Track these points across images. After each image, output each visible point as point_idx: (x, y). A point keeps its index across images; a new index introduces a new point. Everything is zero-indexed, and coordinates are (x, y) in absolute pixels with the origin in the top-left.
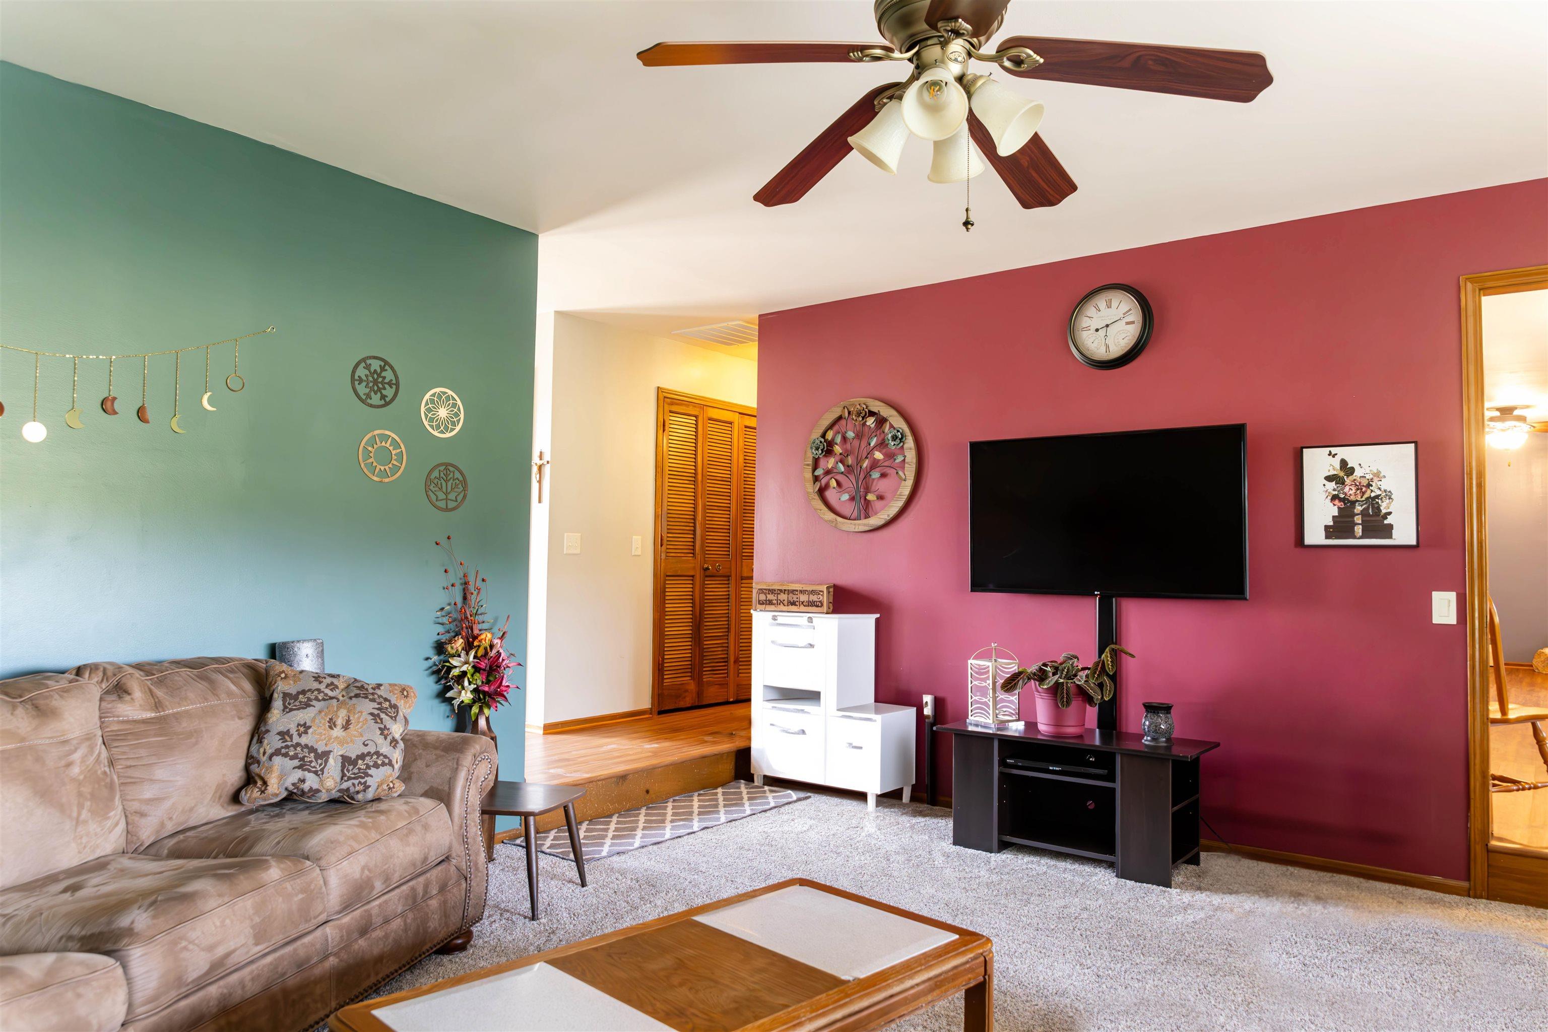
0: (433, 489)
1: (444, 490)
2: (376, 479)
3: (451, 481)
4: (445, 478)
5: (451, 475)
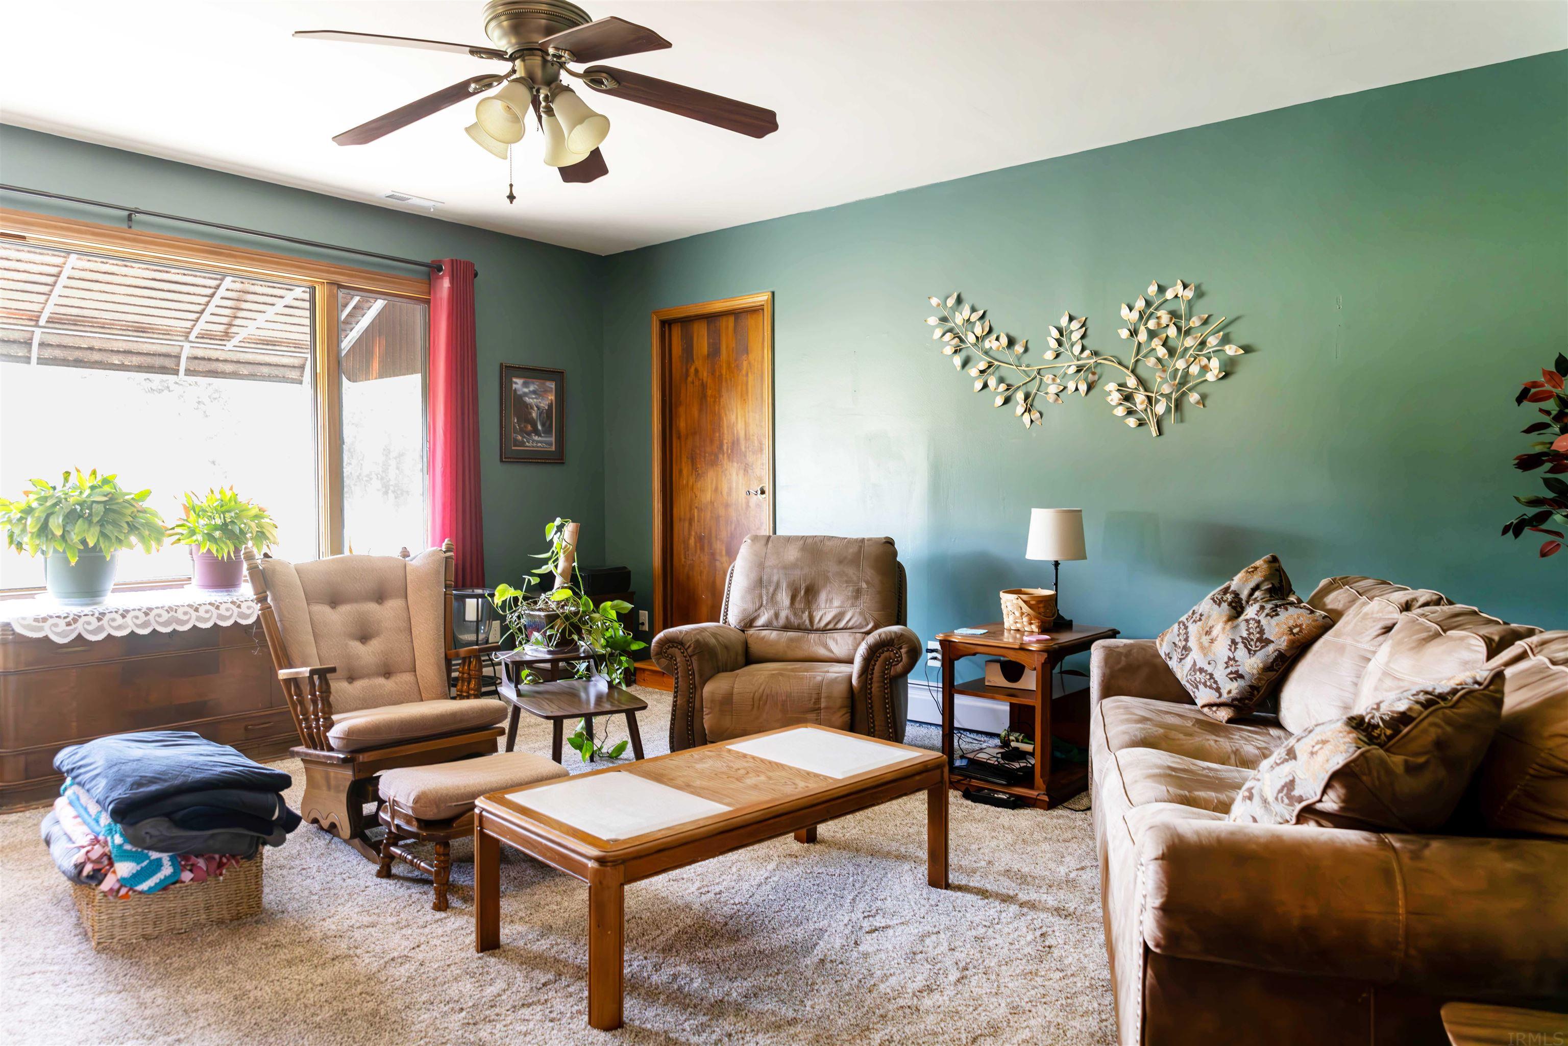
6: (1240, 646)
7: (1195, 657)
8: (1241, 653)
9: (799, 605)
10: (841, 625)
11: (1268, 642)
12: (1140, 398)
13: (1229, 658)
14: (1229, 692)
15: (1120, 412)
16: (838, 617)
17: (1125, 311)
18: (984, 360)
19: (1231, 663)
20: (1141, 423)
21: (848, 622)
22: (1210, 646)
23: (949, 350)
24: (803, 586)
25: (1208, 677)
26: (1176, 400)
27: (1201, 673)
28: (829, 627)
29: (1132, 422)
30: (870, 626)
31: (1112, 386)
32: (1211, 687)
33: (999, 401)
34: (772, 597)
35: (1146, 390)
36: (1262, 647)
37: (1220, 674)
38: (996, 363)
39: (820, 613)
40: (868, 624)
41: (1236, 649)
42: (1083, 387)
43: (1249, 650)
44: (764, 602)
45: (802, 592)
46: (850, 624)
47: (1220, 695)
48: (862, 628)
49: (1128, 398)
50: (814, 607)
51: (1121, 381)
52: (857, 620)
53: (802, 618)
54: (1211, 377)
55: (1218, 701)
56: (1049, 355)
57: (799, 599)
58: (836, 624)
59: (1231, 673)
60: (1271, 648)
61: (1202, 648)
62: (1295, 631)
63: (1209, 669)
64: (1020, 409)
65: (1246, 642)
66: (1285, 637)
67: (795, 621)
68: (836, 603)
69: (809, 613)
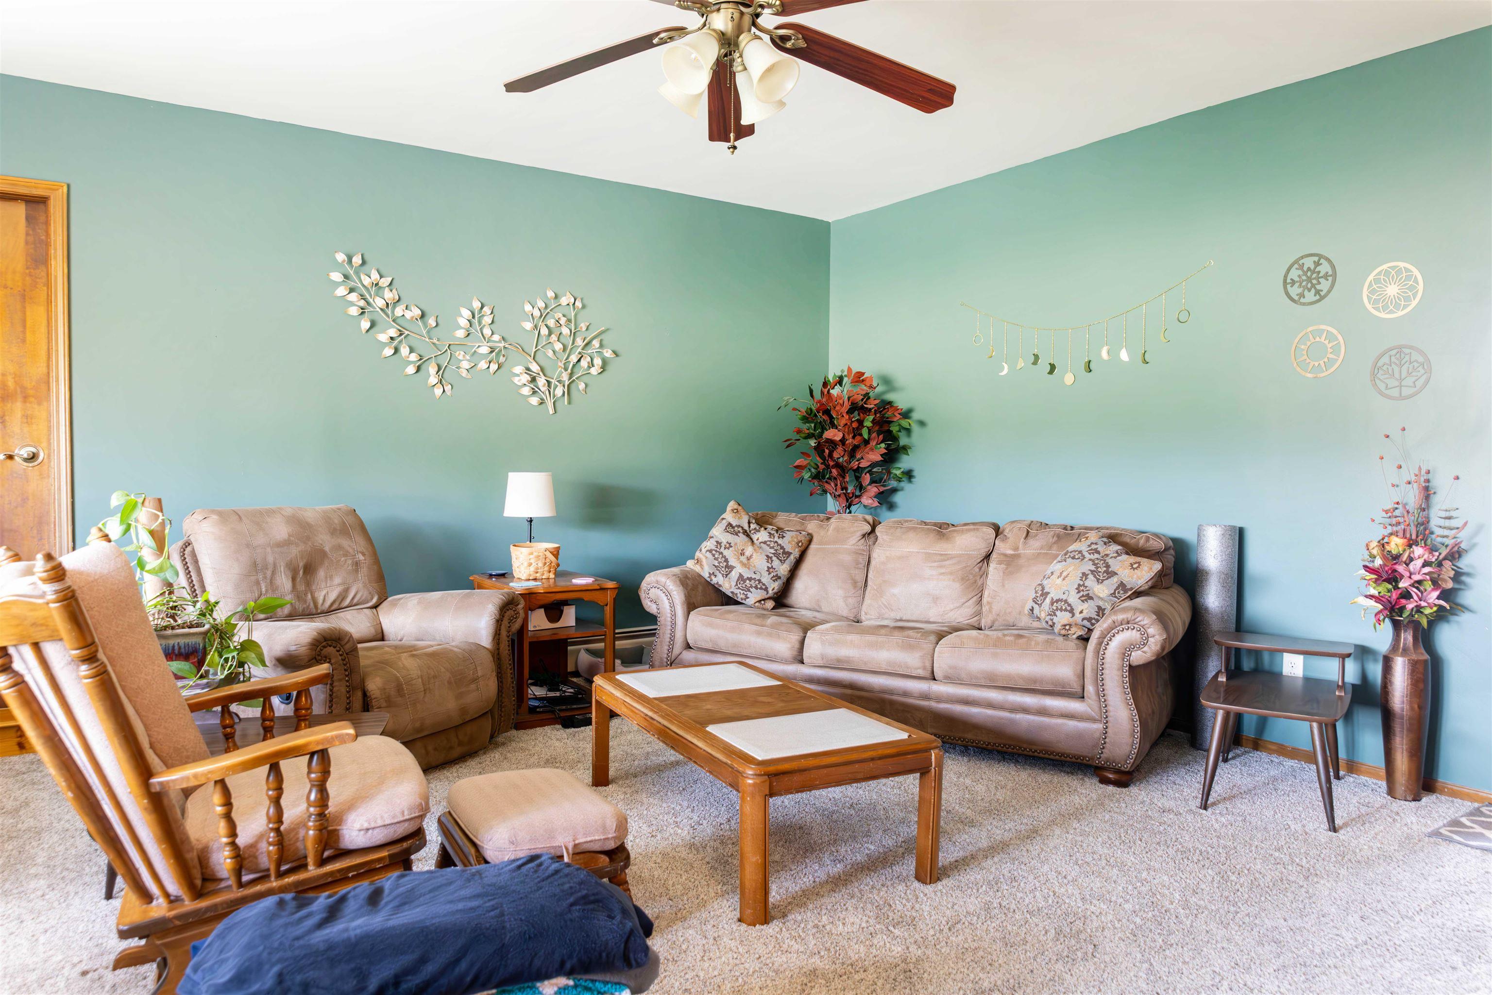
0: (1382, 378)
1: (1397, 375)
2: (1309, 375)
3: (1407, 365)
4: (1397, 362)
5: (1407, 358)
6: (774, 558)
7: (740, 571)
8: (776, 563)
9: (301, 587)
10: (347, 602)
11: (789, 554)
12: (541, 381)
13: (768, 567)
14: (773, 589)
15: (526, 391)
16: (342, 596)
17: (528, 308)
18: (395, 327)
19: (771, 570)
20: (542, 402)
21: (353, 598)
22: (748, 563)
23: (354, 311)
24: (301, 564)
25: (757, 582)
26: (569, 386)
27: (750, 581)
28: (333, 608)
29: (534, 401)
30: (375, 600)
31: (518, 369)
32: (761, 588)
33: (411, 370)
34: (271, 582)
35: (545, 375)
36: (788, 557)
37: (766, 579)
38: (407, 332)
39: (324, 593)
40: (372, 599)
41: (772, 561)
42: (494, 367)
43: (781, 561)
44: (264, 590)
45: (301, 572)
46: (355, 601)
47: (768, 593)
48: (367, 602)
49: (533, 380)
50: (314, 587)
51: (526, 366)
52: (363, 594)
53: (305, 601)
54: (594, 371)
55: (766, 597)
56: (461, 334)
57: (298, 580)
58: (340, 604)
59: (774, 577)
60: (792, 557)
61: (744, 565)
62: (800, 544)
63: (757, 577)
64: (433, 380)
65: (776, 555)
66: (797, 550)
67: (300, 607)
68: (337, 580)
69: (311, 595)
